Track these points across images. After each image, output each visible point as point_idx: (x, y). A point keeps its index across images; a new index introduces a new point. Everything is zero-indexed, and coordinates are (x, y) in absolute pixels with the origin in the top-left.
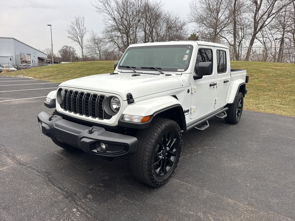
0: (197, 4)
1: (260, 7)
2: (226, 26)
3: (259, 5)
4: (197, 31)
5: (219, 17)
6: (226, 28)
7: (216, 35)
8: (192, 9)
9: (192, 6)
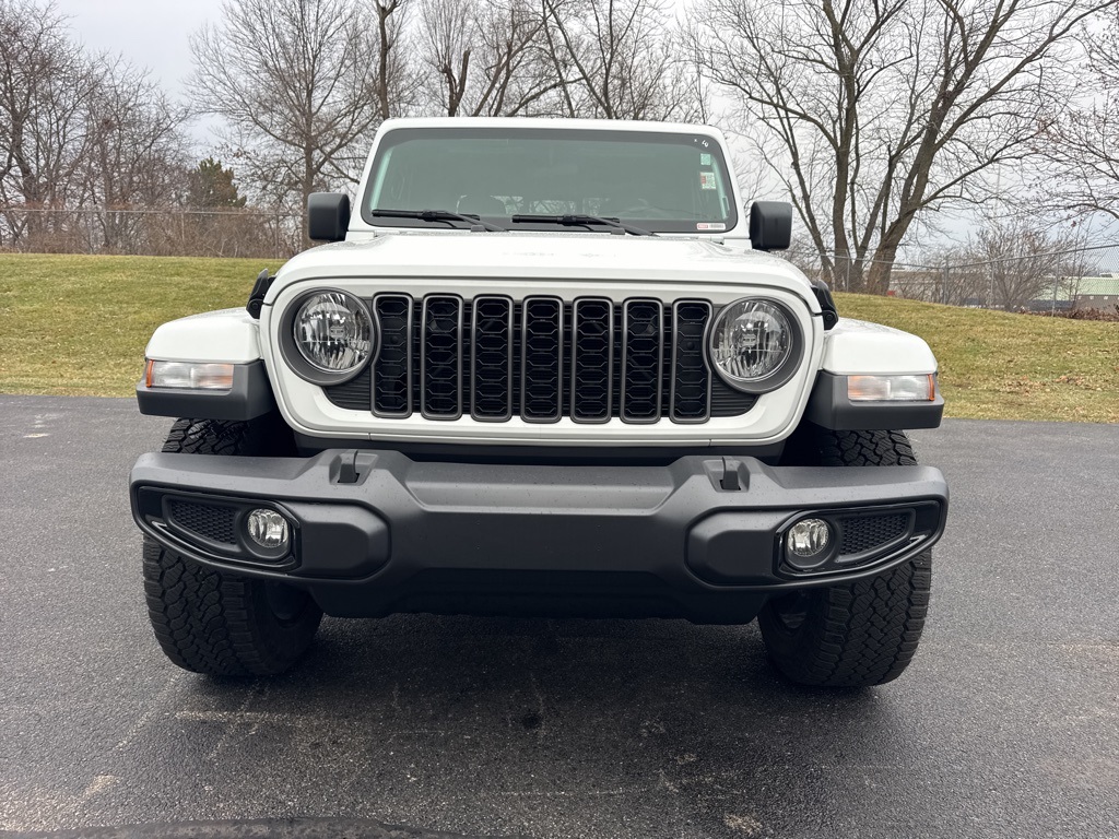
0: (222, 45)
1: (462, 90)
2: (346, 144)
3: (457, 81)
4: (235, 149)
5: (316, 103)
6: (344, 149)
7: (311, 172)
8: (202, 59)
9: (202, 46)
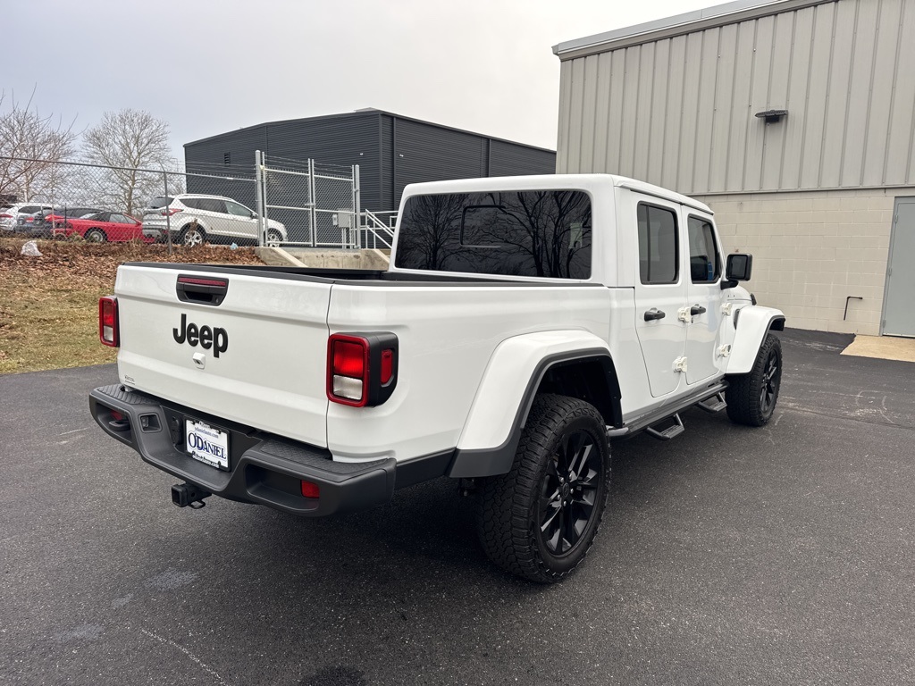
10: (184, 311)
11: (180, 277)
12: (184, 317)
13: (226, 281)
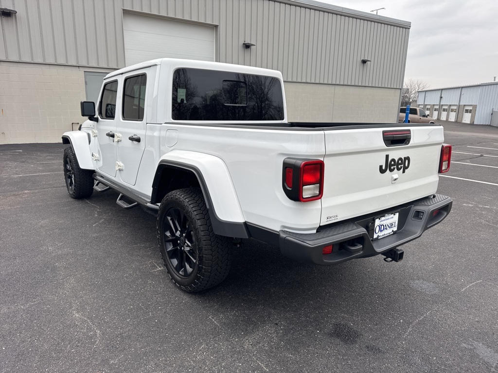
10: (387, 153)
11: (384, 132)
12: (387, 156)
13: (409, 131)
